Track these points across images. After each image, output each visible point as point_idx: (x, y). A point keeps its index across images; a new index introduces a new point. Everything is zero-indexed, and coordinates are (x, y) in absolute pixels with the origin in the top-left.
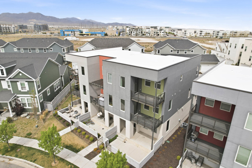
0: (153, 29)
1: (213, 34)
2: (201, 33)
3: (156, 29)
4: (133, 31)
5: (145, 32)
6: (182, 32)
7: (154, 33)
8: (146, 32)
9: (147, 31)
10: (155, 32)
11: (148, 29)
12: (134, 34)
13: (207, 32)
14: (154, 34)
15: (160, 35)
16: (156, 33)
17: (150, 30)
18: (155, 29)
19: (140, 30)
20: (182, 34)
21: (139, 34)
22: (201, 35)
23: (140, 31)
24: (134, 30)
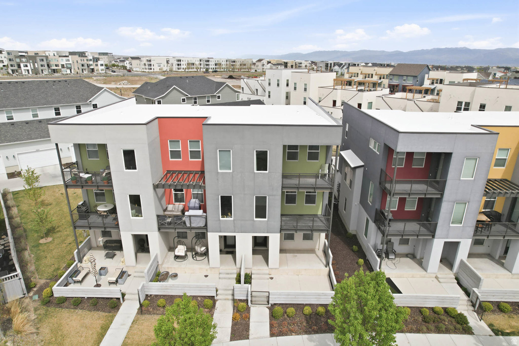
0: (76, 57)
1: (200, 64)
2: (179, 63)
3: (85, 59)
4: (22, 62)
5: (56, 66)
6: (143, 63)
7: (81, 68)
8: (60, 66)
9: (63, 61)
10: (83, 65)
11: (64, 59)
12: (28, 71)
13: (190, 62)
14: (83, 70)
15: (95, 70)
16: (86, 67)
17: (70, 60)
18: (82, 58)
19: (43, 60)
20: (144, 67)
21: (42, 70)
22: (180, 67)
23: (45, 63)
24: (24, 60)
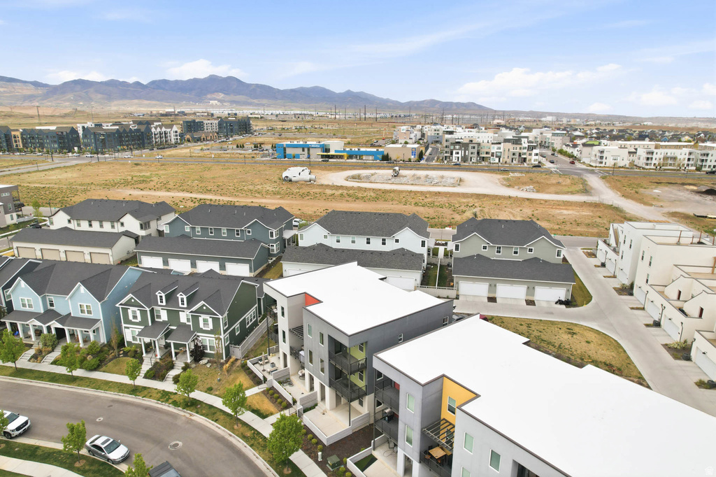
0: (509, 145)
1: (689, 160)
2: (650, 156)
3: (518, 146)
4: (455, 149)
5: (487, 153)
6: (594, 153)
7: (511, 156)
8: (490, 154)
9: (494, 149)
10: (514, 154)
11: (496, 146)
12: (458, 158)
13: (669, 155)
14: (513, 159)
15: (527, 160)
16: (517, 156)
17: (502, 148)
18: (515, 146)
19: (474, 148)
20: (593, 158)
21: (471, 158)
22: (649, 162)
23: (475, 151)
24: (457, 147)
